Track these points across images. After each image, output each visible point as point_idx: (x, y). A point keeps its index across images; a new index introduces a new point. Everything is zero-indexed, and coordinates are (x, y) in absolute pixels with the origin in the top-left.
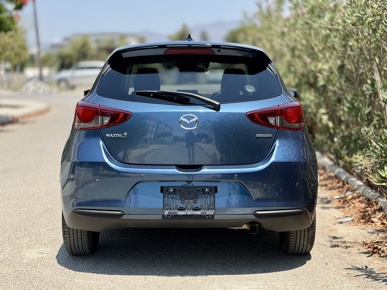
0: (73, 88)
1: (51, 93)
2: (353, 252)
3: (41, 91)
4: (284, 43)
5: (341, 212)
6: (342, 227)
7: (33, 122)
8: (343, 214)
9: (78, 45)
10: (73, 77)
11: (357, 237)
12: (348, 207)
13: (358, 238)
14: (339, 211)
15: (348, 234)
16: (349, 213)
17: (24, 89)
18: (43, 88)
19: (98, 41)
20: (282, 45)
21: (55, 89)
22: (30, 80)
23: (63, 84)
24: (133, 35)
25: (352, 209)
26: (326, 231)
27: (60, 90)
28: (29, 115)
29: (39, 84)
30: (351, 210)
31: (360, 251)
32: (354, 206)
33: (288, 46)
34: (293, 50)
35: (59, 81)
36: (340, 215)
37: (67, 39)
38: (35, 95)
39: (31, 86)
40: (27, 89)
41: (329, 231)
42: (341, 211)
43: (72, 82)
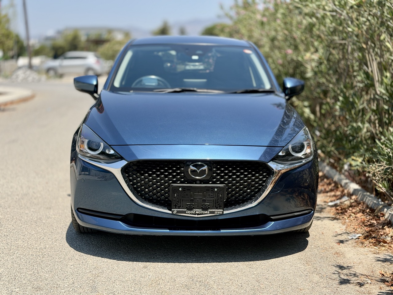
0: (61, 76)
1: (39, 80)
2: (373, 291)
3: (30, 79)
4: (264, 33)
5: (341, 225)
6: (349, 249)
7: (14, 110)
8: (344, 227)
9: (70, 38)
10: (61, 66)
11: (373, 266)
12: (349, 217)
13: (375, 269)
14: (339, 223)
15: (359, 261)
16: (351, 226)
17: (14, 77)
18: (33, 76)
19: (88, 35)
20: (262, 35)
21: (44, 77)
22: (20, 68)
23: (52, 73)
24: (120, 30)
25: (353, 221)
26: (330, 255)
27: (49, 78)
28: (12, 103)
29: (29, 72)
30: (353, 223)
31: (382, 291)
32: (356, 217)
33: (268, 36)
34: (273, 40)
35: (48, 70)
36: (341, 229)
37: (59, 32)
38: (25, 83)
39: (21, 74)
40: (17, 77)
41: (335, 254)
42: (342, 223)
43: (60, 71)
